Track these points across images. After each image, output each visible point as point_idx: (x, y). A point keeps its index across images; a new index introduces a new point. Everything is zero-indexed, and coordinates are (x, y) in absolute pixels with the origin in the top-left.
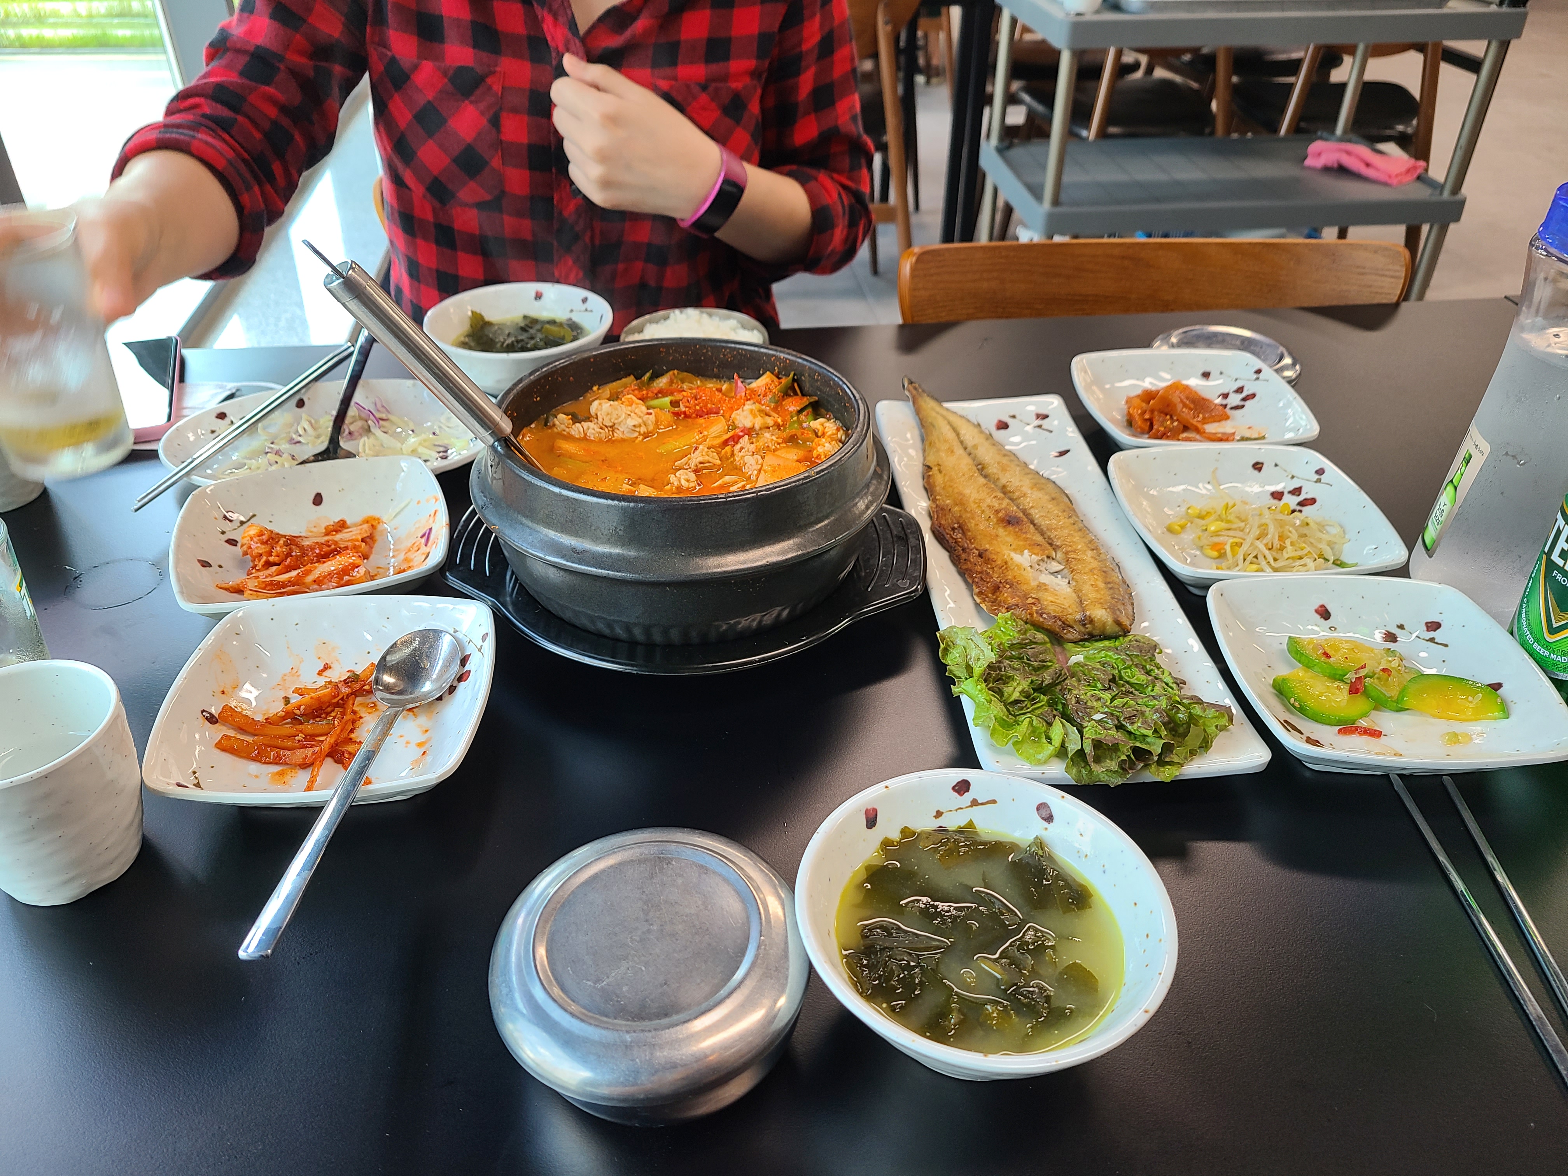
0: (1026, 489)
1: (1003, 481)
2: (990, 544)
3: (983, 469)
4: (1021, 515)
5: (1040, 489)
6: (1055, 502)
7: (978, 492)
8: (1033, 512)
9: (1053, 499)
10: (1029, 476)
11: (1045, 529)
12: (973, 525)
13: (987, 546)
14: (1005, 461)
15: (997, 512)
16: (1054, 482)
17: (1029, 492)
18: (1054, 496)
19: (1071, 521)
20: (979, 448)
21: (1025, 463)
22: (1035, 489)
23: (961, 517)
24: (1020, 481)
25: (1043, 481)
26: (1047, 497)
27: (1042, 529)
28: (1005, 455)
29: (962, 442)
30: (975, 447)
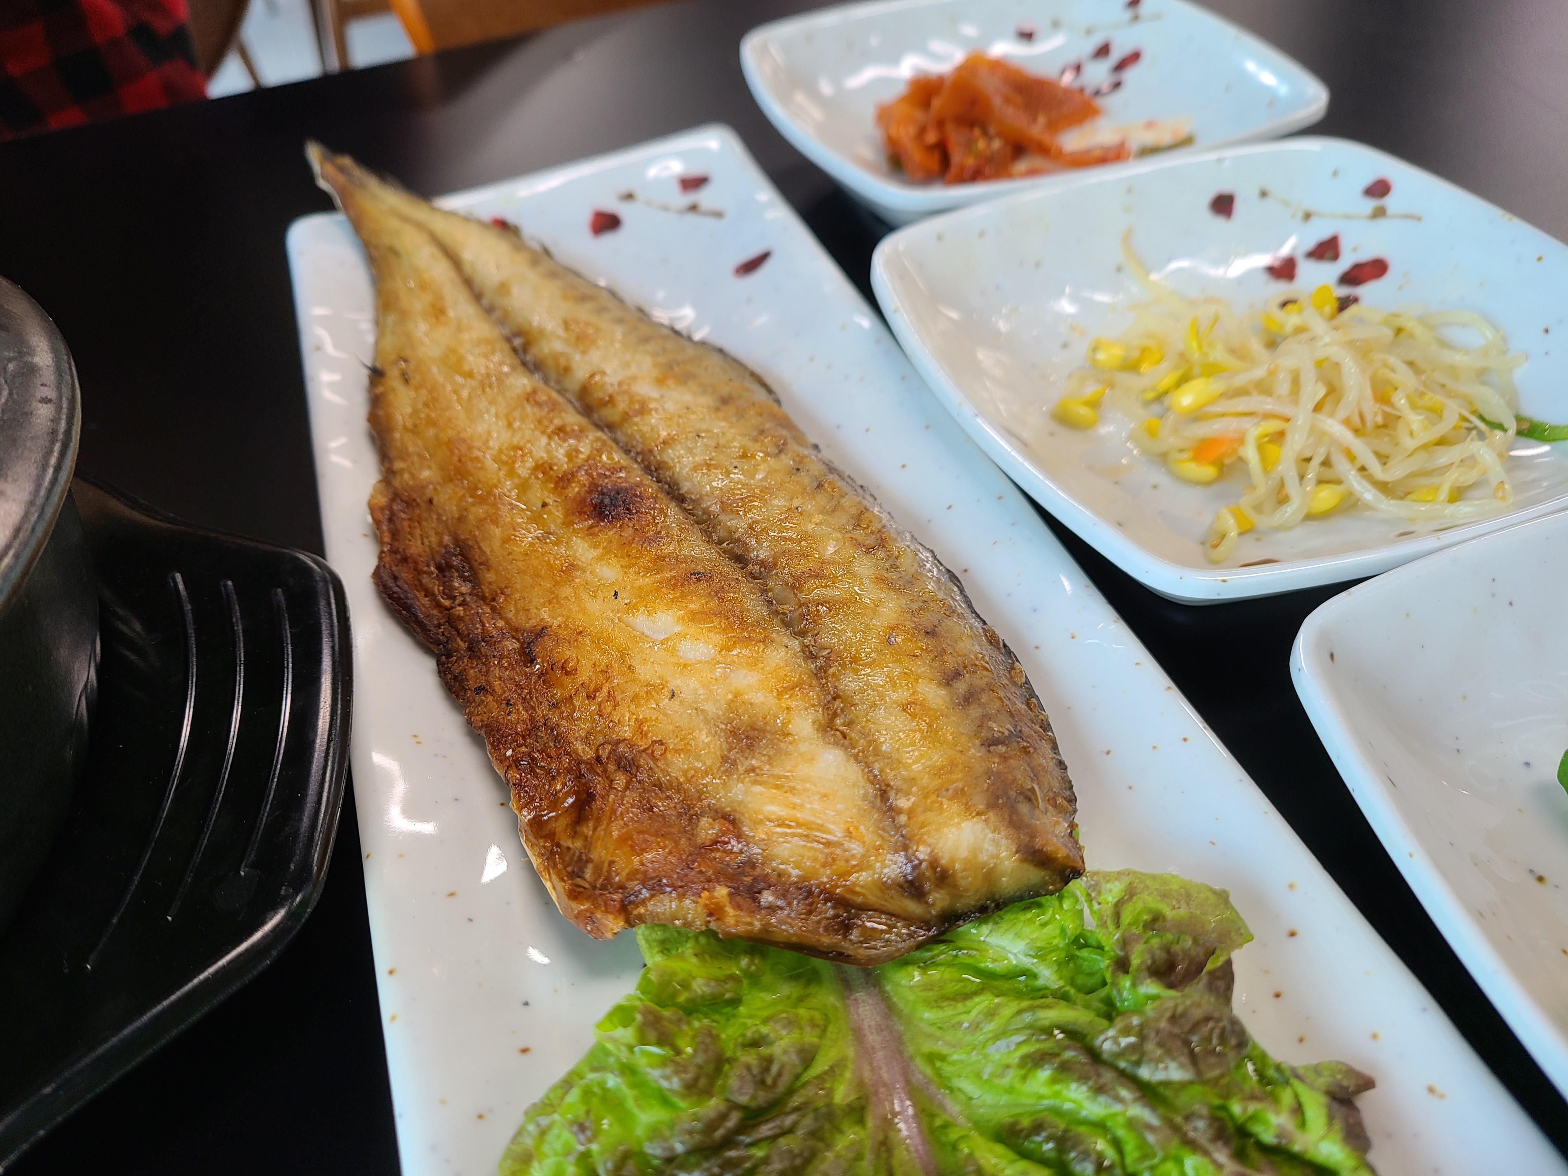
0: (645, 389)
1: (581, 373)
2: (553, 600)
3: (526, 347)
4: (636, 475)
5: (684, 379)
6: (731, 410)
7: (510, 425)
8: (670, 455)
9: (725, 401)
10: (651, 347)
11: (715, 508)
12: (497, 544)
13: (545, 614)
14: (583, 313)
15: (563, 481)
16: (721, 351)
17: (655, 394)
18: (725, 390)
19: (787, 461)
20: (515, 291)
21: (640, 310)
22: (671, 382)
23: (461, 519)
24: (626, 365)
25: (690, 351)
26: (706, 401)
27: (706, 511)
28: (583, 299)
29: (468, 283)
30: (503, 288)
